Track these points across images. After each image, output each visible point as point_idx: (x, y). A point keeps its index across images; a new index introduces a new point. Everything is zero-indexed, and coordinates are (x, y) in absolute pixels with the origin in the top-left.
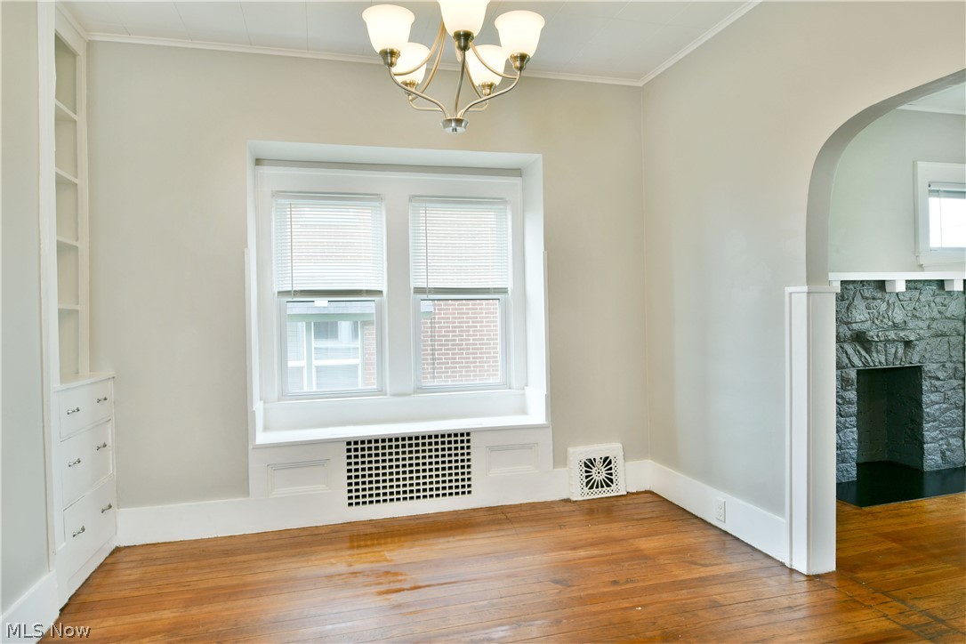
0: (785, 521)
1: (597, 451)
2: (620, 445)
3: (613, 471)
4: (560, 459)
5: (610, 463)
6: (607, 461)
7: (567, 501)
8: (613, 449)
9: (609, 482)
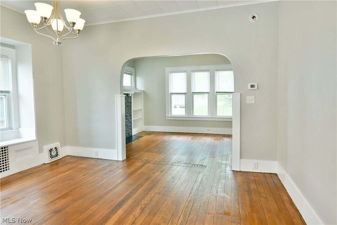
0: (116, 151)
1: (52, 146)
2: (59, 143)
3: (58, 151)
4: (41, 151)
5: (57, 149)
6: (56, 148)
7: (44, 164)
8: (57, 144)
9: (57, 155)
